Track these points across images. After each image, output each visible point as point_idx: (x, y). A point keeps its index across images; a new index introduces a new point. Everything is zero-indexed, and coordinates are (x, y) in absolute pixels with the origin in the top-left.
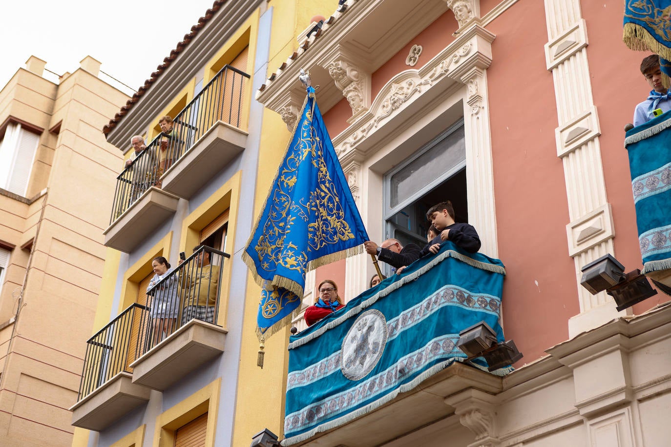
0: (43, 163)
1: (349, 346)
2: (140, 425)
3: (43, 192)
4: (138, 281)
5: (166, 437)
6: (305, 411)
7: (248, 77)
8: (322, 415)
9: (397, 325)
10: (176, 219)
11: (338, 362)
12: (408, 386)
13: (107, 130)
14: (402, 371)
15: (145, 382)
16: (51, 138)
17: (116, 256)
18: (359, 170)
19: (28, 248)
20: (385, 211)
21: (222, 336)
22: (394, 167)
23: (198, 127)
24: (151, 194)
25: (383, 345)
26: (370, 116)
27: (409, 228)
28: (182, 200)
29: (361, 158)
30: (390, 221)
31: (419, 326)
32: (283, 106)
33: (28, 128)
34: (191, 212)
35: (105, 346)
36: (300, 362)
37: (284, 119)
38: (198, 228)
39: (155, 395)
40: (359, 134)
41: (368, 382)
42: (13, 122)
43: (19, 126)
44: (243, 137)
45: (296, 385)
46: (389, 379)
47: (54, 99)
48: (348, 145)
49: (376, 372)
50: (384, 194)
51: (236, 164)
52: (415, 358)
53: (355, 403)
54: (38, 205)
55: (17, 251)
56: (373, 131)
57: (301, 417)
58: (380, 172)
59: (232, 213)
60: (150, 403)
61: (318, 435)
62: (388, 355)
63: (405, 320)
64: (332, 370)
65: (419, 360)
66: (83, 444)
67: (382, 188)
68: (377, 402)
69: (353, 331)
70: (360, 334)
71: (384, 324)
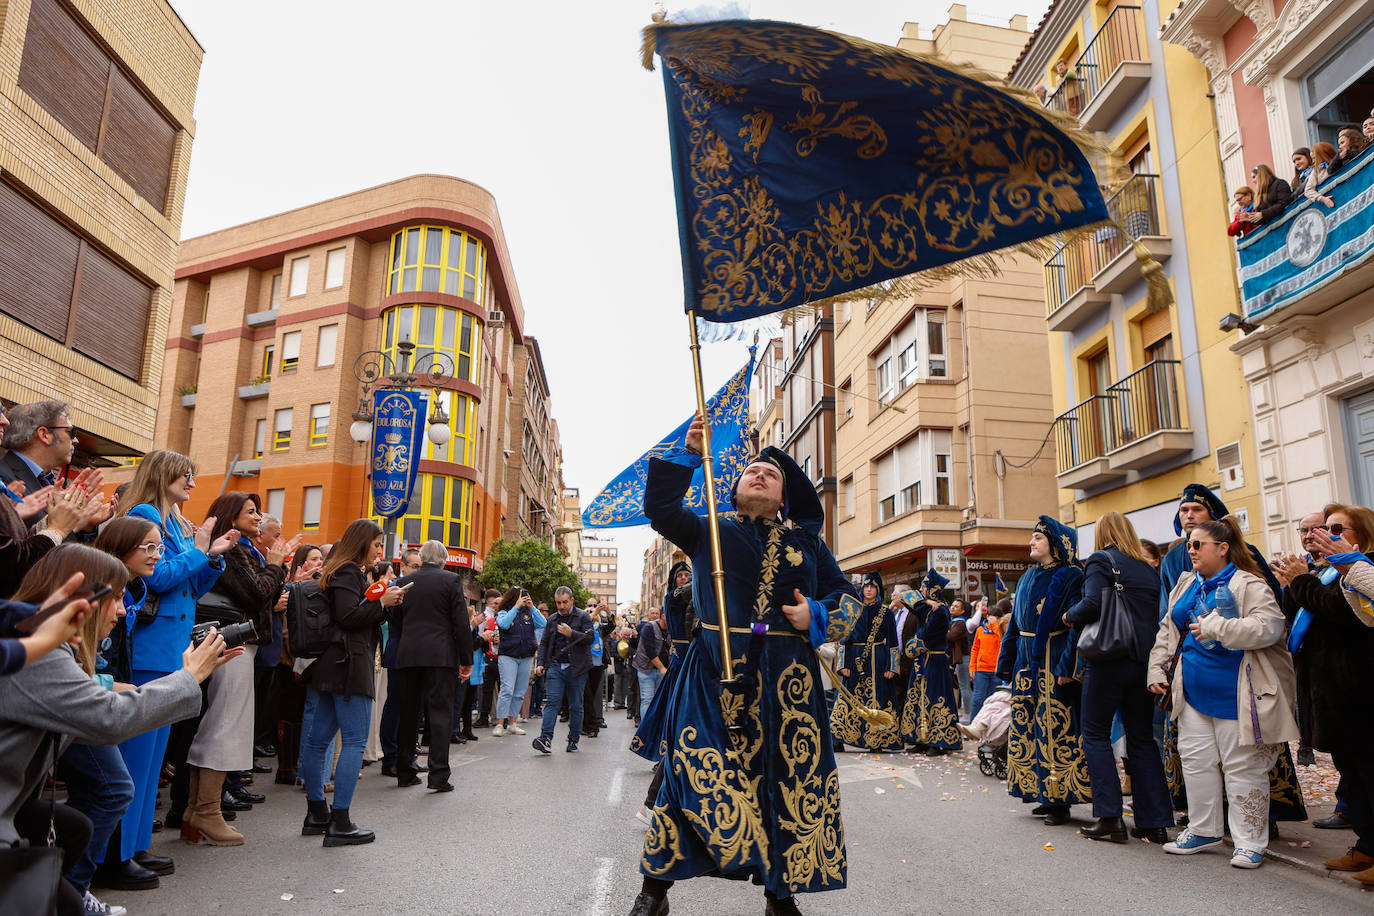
1: (1293, 243)
2: (1107, 323)
5: (1133, 326)
6: (1262, 295)
7: (1139, 8)
8: (1277, 296)
9: (1335, 218)
11: (1284, 255)
12: (1352, 264)
14: (1346, 254)
15: (1107, 290)
18: (1273, 80)
20: (1305, 112)
21: (1168, 243)
22: (1308, 70)
23: (1097, 63)
25: (1324, 236)
26: (1278, 32)
27: (1331, 118)
29: (1274, 70)
30: (1312, 119)
31: (1358, 217)
32: (1186, 39)
35: (1058, 266)
36: (1250, 258)
37: (1189, 50)
38: (1121, 153)
39: (1116, 298)
40: (1269, 50)
41: (1316, 266)
44: (1147, 67)
45: (1250, 276)
46: (1334, 261)
48: (1259, 63)
49: (1321, 258)
50: (1303, 98)
51: (1145, 92)
52: (1357, 243)
53: (1305, 284)
56: (1283, 45)
57: (1259, 300)
58: (1295, 77)
59: (1152, 138)
60: (1112, 304)
61: (1277, 311)
62: (1331, 243)
63: (1343, 214)
64: (1281, 261)
65: (1362, 244)
66: (1058, 341)
67: (1299, 91)
68: (1326, 280)
69: (1295, 228)
70: (1301, 230)
71: (1323, 219)
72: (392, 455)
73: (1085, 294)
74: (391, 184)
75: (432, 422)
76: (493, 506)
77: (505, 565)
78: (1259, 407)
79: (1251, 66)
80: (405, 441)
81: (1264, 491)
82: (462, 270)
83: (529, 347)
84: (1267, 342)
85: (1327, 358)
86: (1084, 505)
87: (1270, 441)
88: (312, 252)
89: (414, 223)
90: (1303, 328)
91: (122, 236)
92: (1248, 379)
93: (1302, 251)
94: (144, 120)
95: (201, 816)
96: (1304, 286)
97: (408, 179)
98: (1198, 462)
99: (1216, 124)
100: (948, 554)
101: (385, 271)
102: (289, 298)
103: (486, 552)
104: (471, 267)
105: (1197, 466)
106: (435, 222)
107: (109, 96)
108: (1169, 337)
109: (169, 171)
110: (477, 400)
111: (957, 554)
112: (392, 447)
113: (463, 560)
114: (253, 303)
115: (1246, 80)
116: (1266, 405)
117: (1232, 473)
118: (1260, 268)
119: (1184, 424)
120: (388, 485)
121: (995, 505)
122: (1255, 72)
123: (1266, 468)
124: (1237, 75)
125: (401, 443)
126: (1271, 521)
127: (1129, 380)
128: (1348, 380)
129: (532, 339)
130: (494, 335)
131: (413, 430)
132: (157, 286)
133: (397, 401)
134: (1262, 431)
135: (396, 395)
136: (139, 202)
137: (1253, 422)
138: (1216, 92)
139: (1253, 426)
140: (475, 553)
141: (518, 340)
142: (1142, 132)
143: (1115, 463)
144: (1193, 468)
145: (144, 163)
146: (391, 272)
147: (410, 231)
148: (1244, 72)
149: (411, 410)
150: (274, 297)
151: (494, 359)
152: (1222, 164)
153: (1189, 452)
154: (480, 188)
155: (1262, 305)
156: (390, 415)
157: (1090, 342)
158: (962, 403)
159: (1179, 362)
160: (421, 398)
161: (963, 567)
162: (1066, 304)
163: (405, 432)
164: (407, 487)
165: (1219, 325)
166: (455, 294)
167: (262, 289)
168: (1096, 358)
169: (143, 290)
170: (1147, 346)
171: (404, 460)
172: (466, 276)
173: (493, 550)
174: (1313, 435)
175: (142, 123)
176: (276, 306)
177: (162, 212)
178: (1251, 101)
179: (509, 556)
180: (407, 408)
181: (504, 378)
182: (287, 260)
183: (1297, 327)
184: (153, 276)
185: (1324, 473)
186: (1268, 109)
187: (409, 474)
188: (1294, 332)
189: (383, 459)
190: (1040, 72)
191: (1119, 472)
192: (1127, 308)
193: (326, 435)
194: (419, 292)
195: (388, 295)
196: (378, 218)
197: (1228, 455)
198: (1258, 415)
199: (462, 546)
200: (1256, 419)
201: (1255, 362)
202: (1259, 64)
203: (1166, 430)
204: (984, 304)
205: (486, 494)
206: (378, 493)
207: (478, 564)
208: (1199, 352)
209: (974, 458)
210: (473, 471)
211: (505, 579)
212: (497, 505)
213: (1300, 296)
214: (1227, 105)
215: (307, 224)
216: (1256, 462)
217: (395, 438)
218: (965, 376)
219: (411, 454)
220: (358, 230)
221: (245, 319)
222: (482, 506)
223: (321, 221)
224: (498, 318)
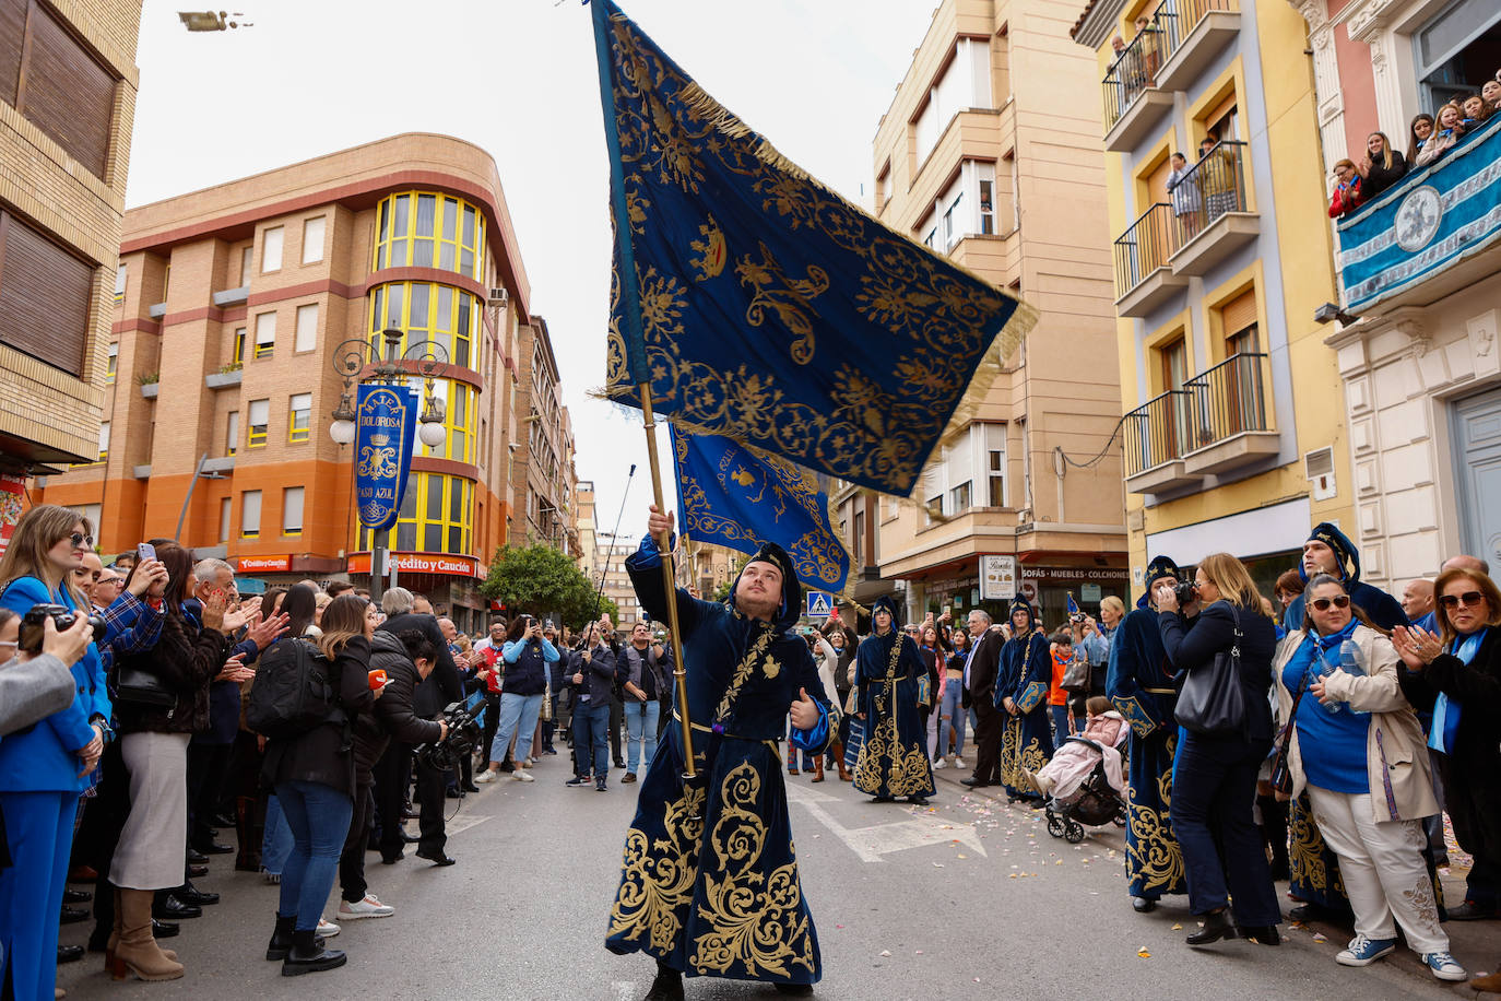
0: (1000, 69)
1: (1402, 224)
2: (1185, 307)
3: (1009, 100)
4: (1148, 177)
5: (1214, 314)
6: (1365, 283)
8: (1383, 284)
9: (1452, 197)
10: (1176, 113)
11: (1392, 237)
12: (1470, 251)
13: (1074, 33)
14: (1463, 239)
15: (1186, 272)
16: (1001, 41)
17: (1120, 156)
18: (1382, 35)
19: (1010, 157)
20: (1418, 73)
21: (1255, 220)
22: (1423, 23)
23: (1179, 13)
24: (1146, 96)
25: (1439, 217)
27: (1446, 81)
28: (1178, 94)
29: (1383, 23)
30: (1426, 81)
31: (1479, 196)
33: (977, 39)
34: (1191, 104)
35: (1130, 244)
36: (1351, 240)
38: (1202, 118)
39: (1195, 281)
41: (1428, 251)
42: (961, 38)
43: (968, 40)
44: (1236, 18)
45: (1351, 262)
46: (1449, 247)
48: (1367, 15)
49: (1434, 242)
50: (1415, 57)
51: (1232, 48)
52: (1477, 226)
53: (1415, 272)
54: (1007, 114)
55: (1000, 162)
57: (1361, 289)
58: (1408, 33)
59: (1240, 100)
60: (1191, 287)
61: (1381, 302)
62: (1446, 225)
63: (1461, 193)
64: (1388, 245)
65: (1482, 227)
66: (1128, 329)
67: (1412, 48)
68: (1440, 268)
69: (1405, 208)
70: (1412, 210)
71: (1438, 198)
72: (378, 459)
73: (1160, 277)
74: (376, 143)
75: (424, 421)
76: (497, 505)
77: (512, 573)
78: (1356, 408)
79: (1357, 18)
80: (394, 442)
81: (1359, 503)
82: (459, 243)
83: (536, 328)
84: (1367, 336)
85: (1435, 356)
86: (1155, 511)
87: (1367, 447)
88: (287, 221)
89: (402, 189)
90: (1410, 321)
91: (52, 206)
92: (1344, 377)
93: (1411, 235)
94: (75, 68)
95: (130, 945)
96: (1413, 275)
97: (395, 138)
98: (1284, 467)
99: (1314, 85)
100: (1001, 561)
101: (371, 243)
102: (262, 274)
103: (491, 558)
104: (469, 238)
105: (1283, 472)
106: (427, 188)
107: (29, 39)
108: (1255, 326)
109: (109, 129)
110: (478, 390)
111: (1011, 561)
112: (378, 450)
113: (464, 568)
114: (220, 280)
115: (1351, 34)
116: (1363, 406)
117: (1323, 481)
118: (1363, 253)
119: (1270, 424)
120: (374, 494)
121: (1054, 506)
122: (1362, 26)
123: (1362, 477)
124: (1340, 30)
125: (389, 445)
126: (1366, 536)
127: (1209, 375)
128: (1458, 381)
129: (539, 319)
130: (496, 321)
131: (402, 430)
132: (98, 265)
133: (383, 397)
134: (1359, 435)
135: (381, 390)
136: (72, 166)
137: (1347, 423)
138: (1315, 48)
139: (1347, 429)
140: (476, 559)
141: (523, 319)
142: (1229, 92)
143: (1191, 466)
144: (1279, 474)
145: (76, 119)
146: (377, 245)
147: (398, 197)
148: (1350, 26)
149: (400, 407)
150: (246, 272)
151: (496, 342)
152: (1319, 131)
153: (1275, 456)
154: (477, 148)
155: (1365, 294)
156: (376, 413)
157: (1164, 329)
158: (1019, 393)
159: (1266, 355)
160: (411, 393)
161: (1018, 576)
162: (1140, 287)
163: (393, 433)
164: (396, 495)
165: (1314, 316)
166: (451, 270)
167: (231, 264)
168: (1171, 348)
169: (82, 270)
170: (1228, 336)
171: (392, 465)
172: (463, 249)
173: (497, 557)
174: (1415, 441)
175: (71, 71)
176: (247, 283)
177: (102, 178)
178: (1356, 58)
179: (516, 564)
180: (395, 405)
181: (508, 363)
182: (259, 230)
183: (1403, 319)
184: (92, 253)
185: (1427, 484)
186: (1375, 69)
187: (398, 480)
188: (1398, 325)
189: (368, 464)
190: (1112, 21)
191: (1198, 477)
192: (1207, 293)
193: (306, 429)
194: (410, 268)
195: (375, 270)
196: (362, 182)
197: (1319, 461)
198: (1354, 417)
199: (463, 553)
200: (1352, 421)
201: (1352, 357)
202: (1366, 17)
203: (1249, 432)
204: (1044, 283)
205: (489, 493)
206: (364, 503)
207: (482, 571)
208: (1288, 345)
209: (1032, 455)
210: (474, 469)
211: (512, 588)
212: (502, 505)
213: (1408, 285)
214: (1327, 63)
215: (280, 189)
216: (1351, 470)
217: (382, 440)
218: (1022, 363)
219: (400, 458)
220: (339, 197)
221: (212, 297)
222: (485, 507)
223: (296, 186)
224: (500, 296)
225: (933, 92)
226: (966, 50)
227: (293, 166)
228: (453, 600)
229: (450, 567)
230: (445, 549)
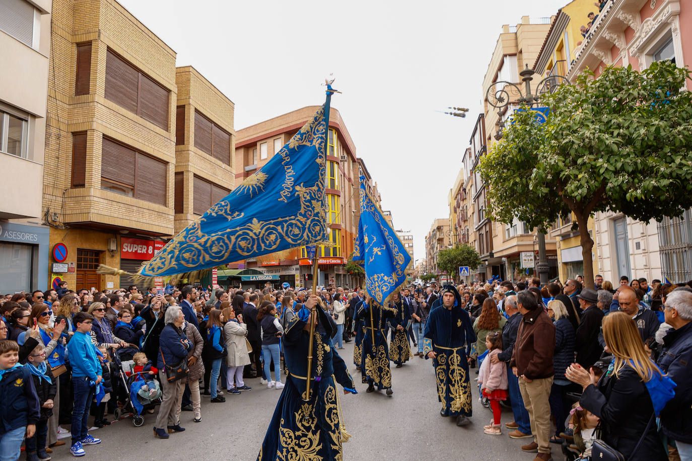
16: (520, 55)
33: (511, 55)
42: (505, 56)
43: (508, 56)
47: (516, 38)
74: (296, 111)
76: (349, 234)
81: (597, 247)
82: (328, 143)
83: (359, 163)
86: (562, 242)
87: (598, 231)
88: (268, 140)
91: (221, 179)
94: (221, 137)
100: (528, 254)
102: (261, 160)
103: (348, 257)
104: (332, 141)
107: (213, 135)
109: (229, 150)
110: (339, 196)
111: (532, 254)
113: (339, 261)
114: (246, 163)
116: (597, 218)
123: (598, 240)
129: (360, 159)
130: (344, 166)
134: (596, 227)
136: (224, 166)
140: (343, 258)
141: (354, 161)
143: (563, 231)
145: (223, 151)
150: (255, 158)
151: (344, 174)
161: (535, 259)
167: (249, 156)
172: (329, 146)
173: (350, 256)
174: (606, 231)
175: (221, 138)
176: (256, 163)
177: (229, 165)
181: (349, 180)
182: (258, 144)
184: (229, 188)
199: (338, 256)
200: (595, 222)
205: (346, 231)
207: (345, 261)
210: (340, 225)
211: (356, 268)
212: (351, 234)
215: (265, 129)
216: (596, 237)
220: (285, 131)
221: (244, 169)
222: (345, 237)
223: (270, 128)
224: (344, 158)
225: (499, 73)
226: (507, 60)
227: (268, 121)
228: (336, 272)
229: (334, 261)
230: (332, 255)
